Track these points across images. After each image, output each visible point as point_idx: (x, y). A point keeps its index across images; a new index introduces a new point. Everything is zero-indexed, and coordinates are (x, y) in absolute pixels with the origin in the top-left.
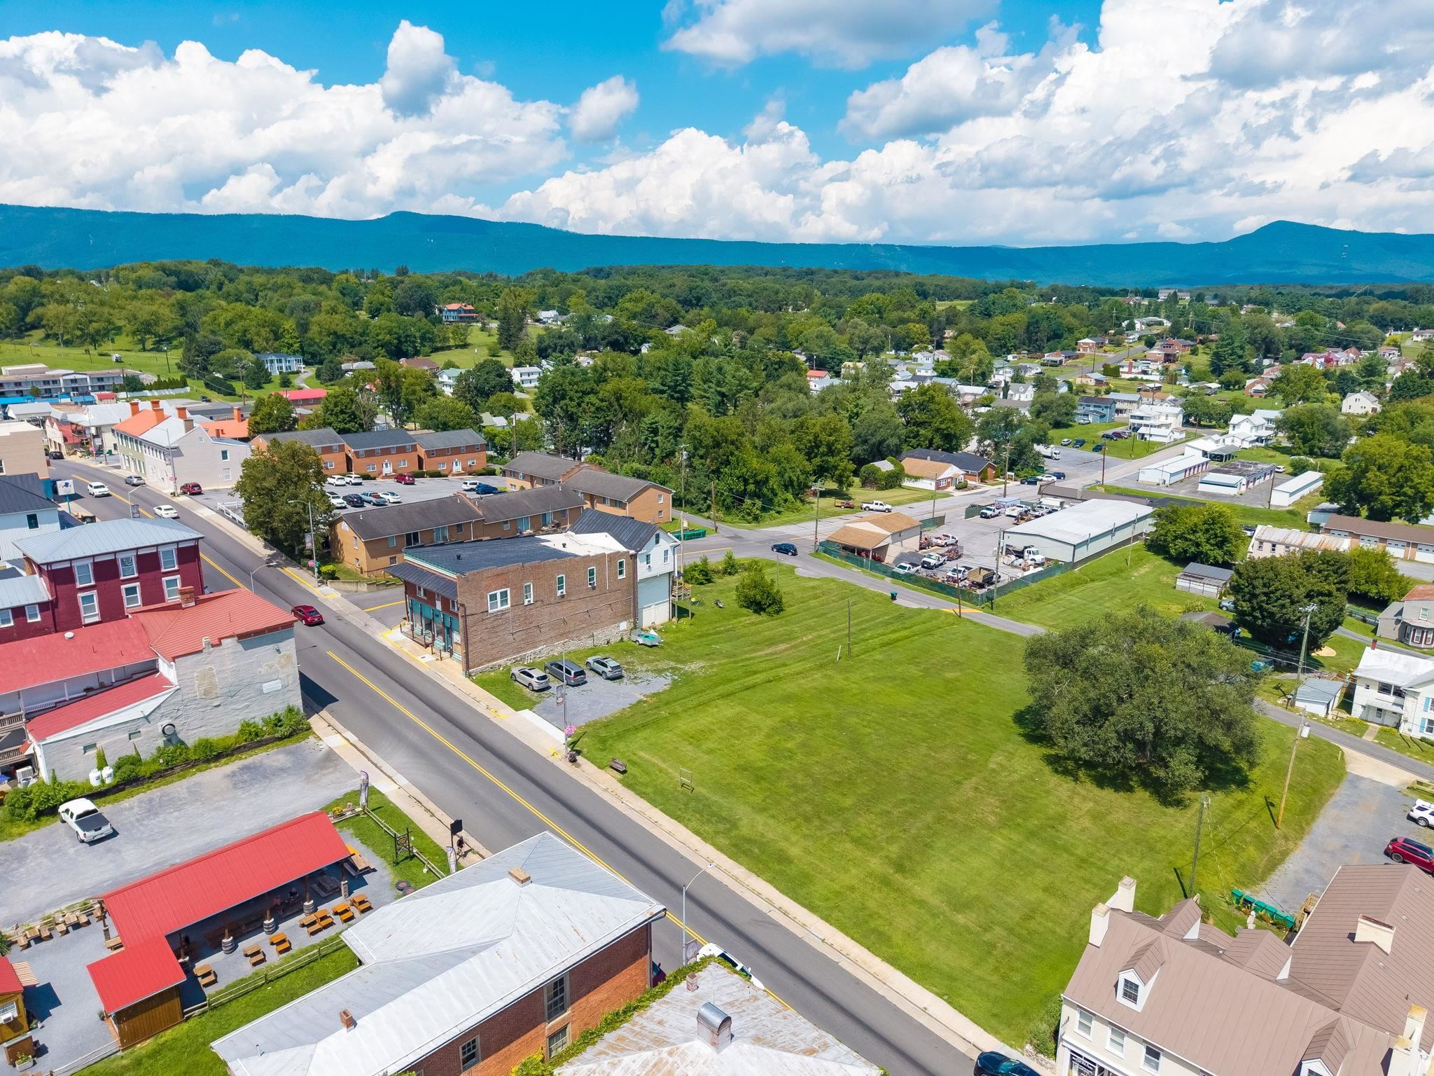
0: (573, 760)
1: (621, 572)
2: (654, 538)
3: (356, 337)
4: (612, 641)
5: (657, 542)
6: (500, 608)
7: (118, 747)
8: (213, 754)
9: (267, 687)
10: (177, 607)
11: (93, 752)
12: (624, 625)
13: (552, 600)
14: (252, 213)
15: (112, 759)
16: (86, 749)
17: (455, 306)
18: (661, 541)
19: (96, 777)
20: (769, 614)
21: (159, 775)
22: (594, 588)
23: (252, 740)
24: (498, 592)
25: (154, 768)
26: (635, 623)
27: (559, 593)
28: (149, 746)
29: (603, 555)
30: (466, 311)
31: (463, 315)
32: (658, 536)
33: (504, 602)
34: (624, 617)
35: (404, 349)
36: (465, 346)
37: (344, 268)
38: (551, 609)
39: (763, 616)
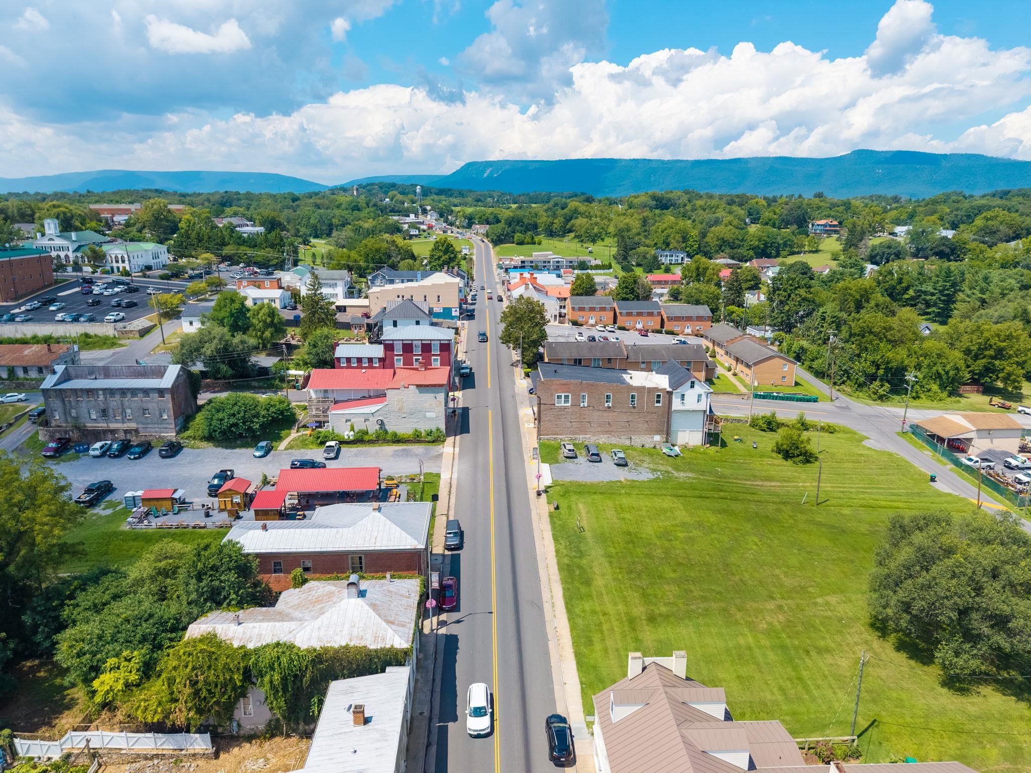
0: (539, 494)
1: (658, 402)
2: (689, 384)
3: (737, 242)
4: (647, 446)
5: (692, 387)
6: (563, 404)
7: (360, 426)
8: (397, 440)
9: (428, 415)
10: (417, 369)
11: (349, 423)
12: (657, 438)
13: (601, 408)
14: (751, 156)
15: (356, 430)
16: (347, 421)
17: (823, 222)
18: (696, 386)
19: (348, 434)
20: (795, 462)
21: (371, 442)
22: (634, 407)
23: (417, 439)
24: (563, 395)
25: (371, 438)
26: (667, 439)
27: (606, 405)
28: (373, 428)
29: (644, 388)
30: (830, 226)
31: (828, 228)
32: (693, 383)
33: (566, 402)
34: (658, 432)
35: (768, 251)
36: (817, 251)
37: (758, 194)
38: (600, 413)
39: (790, 462)
